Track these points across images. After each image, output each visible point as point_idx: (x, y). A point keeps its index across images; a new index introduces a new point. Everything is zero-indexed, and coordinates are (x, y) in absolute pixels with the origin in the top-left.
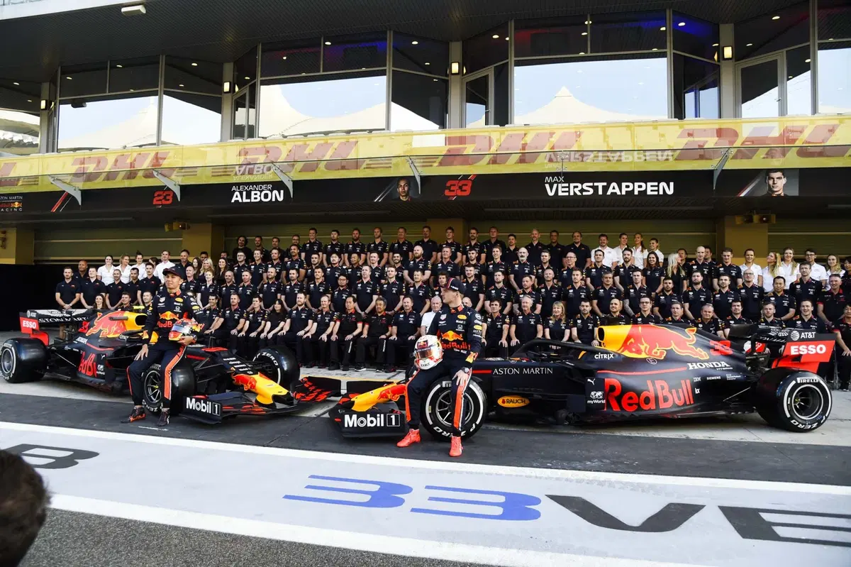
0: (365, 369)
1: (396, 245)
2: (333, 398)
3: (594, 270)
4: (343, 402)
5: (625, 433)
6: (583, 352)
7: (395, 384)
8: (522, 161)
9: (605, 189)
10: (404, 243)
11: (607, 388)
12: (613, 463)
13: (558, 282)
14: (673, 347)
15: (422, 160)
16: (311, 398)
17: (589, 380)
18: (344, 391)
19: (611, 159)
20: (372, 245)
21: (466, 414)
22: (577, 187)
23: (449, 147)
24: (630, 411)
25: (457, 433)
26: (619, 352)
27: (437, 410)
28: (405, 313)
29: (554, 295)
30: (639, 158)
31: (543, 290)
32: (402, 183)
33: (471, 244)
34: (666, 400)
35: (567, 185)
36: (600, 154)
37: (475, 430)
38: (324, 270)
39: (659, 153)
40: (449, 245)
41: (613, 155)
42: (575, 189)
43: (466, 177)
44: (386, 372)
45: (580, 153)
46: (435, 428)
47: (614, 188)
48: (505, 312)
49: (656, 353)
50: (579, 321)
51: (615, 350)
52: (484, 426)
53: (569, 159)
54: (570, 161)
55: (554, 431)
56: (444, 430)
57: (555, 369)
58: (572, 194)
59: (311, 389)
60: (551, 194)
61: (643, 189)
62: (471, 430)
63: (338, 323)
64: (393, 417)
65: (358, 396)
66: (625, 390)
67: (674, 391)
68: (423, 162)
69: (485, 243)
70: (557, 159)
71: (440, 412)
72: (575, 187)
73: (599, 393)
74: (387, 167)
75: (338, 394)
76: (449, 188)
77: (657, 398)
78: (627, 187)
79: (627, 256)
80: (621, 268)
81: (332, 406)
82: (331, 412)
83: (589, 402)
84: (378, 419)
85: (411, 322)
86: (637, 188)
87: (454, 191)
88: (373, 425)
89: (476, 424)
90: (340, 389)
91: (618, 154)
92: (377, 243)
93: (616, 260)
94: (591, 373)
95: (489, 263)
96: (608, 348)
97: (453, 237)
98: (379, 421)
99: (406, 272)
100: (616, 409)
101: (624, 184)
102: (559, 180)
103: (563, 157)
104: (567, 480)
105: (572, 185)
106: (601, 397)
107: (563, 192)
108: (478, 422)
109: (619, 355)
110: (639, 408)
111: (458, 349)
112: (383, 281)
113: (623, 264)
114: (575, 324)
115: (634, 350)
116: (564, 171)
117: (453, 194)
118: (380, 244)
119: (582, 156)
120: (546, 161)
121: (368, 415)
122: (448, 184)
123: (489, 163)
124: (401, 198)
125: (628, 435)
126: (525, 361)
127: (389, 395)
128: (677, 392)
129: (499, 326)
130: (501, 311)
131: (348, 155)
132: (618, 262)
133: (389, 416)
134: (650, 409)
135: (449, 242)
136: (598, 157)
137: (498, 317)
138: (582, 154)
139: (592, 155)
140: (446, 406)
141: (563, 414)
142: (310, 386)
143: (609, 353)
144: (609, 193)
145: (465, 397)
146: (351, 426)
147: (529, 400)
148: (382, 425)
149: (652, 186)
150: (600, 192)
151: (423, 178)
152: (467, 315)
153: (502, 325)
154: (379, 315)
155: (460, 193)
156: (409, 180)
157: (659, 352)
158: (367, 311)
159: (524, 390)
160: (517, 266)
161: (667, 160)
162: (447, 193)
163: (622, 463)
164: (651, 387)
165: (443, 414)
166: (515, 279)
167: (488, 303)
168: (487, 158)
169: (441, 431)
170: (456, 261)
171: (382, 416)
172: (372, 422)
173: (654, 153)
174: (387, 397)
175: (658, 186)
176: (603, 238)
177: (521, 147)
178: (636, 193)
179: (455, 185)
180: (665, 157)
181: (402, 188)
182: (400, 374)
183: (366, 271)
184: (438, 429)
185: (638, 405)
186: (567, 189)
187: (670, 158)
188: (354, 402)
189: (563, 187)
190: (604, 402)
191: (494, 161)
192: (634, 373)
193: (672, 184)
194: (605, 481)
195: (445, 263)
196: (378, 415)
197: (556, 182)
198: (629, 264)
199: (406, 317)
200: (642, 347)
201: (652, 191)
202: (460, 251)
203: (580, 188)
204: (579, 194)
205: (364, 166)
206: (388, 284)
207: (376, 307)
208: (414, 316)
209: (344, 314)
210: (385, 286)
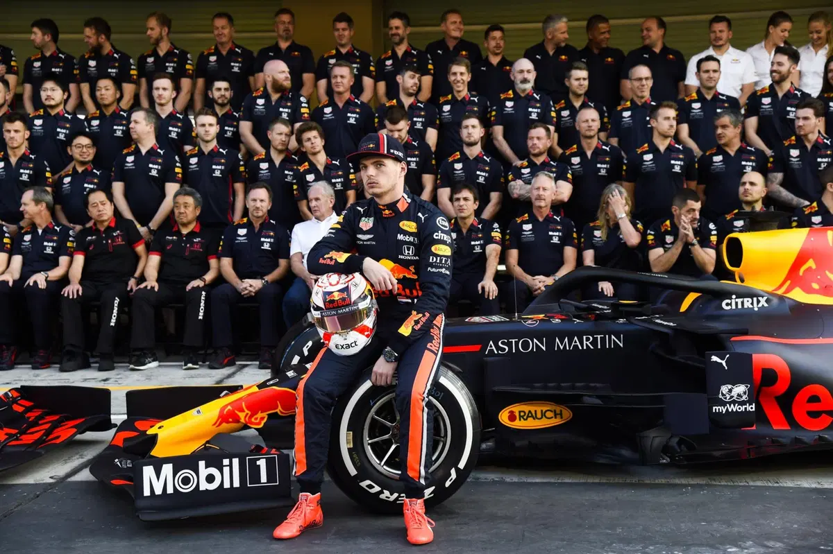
0: (155, 364)
1: (213, 58)
2: (89, 435)
3: (696, 106)
4: (125, 440)
5: (807, 482)
6: (692, 297)
7: (255, 389)
10: (232, 55)
11: (757, 377)
13: (608, 138)
16: (36, 436)
17: (714, 358)
18: (118, 415)
20: (150, 60)
21: (433, 446)
24: (813, 430)
25: (415, 492)
26: (780, 292)
27: (367, 440)
28: (249, 225)
29: (603, 168)
31: (576, 160)
33: (395, 54)
37: (456, 485)
38: (29, 124)
40: (344, 59)
44: (211, 367)
46: (364, 484)
48: (487, 213)
51: (770, 289)
52: (472, 475)
55: (634, 480)
56: (384, 487)
57: (629, 338)
59: (32, 416)
62: (448, 484)
63: (79, 259)
64: (262, 463)
65: (166, 423)
66: (800, 380)
69: (432, 48)
71: (371, 445)
73: (740, 389)
75: (106, 425)
79: (780, 67)
80: (766, 95)
81: (90, 454)
82: (94, 465)
83: (716, 409)
84: (226, 470)
85: (266, 247)
88: (214, 486)
89: (458, 470)
90: (110, 414)
92: (161, 54)
93: (751, 79)
94: (717, 343)
95: (442, 100)
96: (753, 285)
97: (351, 38)
98: (229, 476)
99: (246, 127)
100: (779, 427)
106: (745, 398)
108: (462, 465)
109: (781, 298)
111: (407, 298)
112: (188, 148)
113: (771, 86)
115: (815, 286)
118: (169, 54)
121: (202, 464)
125: (814, 486)
126: (557, 321)
127: (242, 415)
129: (478, 250)
130: (478, 213)
132: (756, 83)
133: (253, 462)
135: (344, 51)
137: (472, 229)
140: (385, 430)
141: (654, 438)
142: (28, 410)
143: (757, 296)
145: (429, 405)
146: (158, 491)
147: (571, 408)
148: (237, 484)
152: (417, 220)
153: (483, 247)
154: (185, 231)
158: (154, 224)
159: (559, 388)
160: (509, 104)
165: (380, 450)
166: (505, 137)
167: (444, 193)
169: (377, 489)
171: (236, 461)
172: (210, 479)
174: (237, 420)
176: (720, 27)
182: (246, 370)
184: (370, 487)
188: (155, 437)
190: (751, 408)
192: (821, 341)
195: (341, 105)
196: (226, 462)
198: (786, 86)
199: (254, 236)
202: (369, 75)
206: (200, 154)
207: (176, 211)
208: (272, 234)
209: (92, 236)
210: (194, 160)
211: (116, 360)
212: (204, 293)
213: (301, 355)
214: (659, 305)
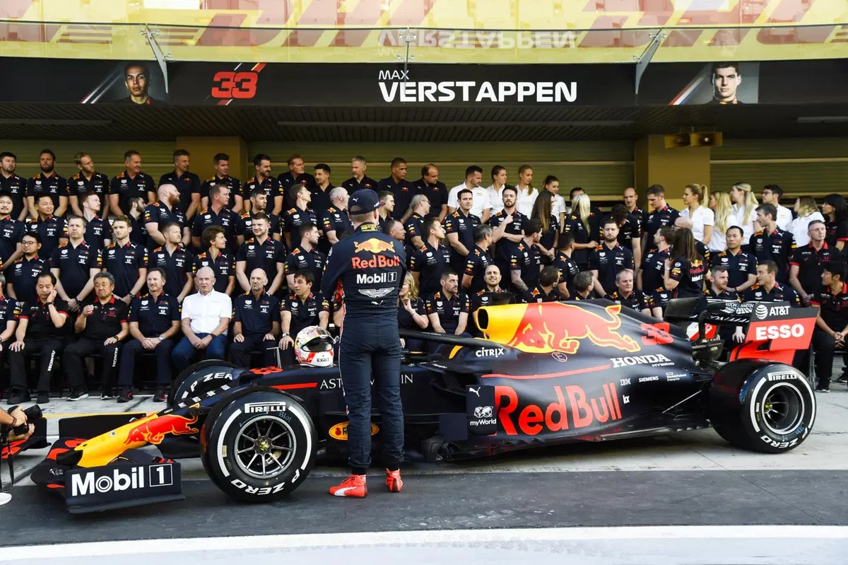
1: (124, 181)
2: (30, 452)
3: (461, 221)
4: (58, 455)
5: (527, 469)
6: (456, 349)
8: (339, 42)
9: (474, 92)
10: (138, 179)
11: (498, 402)
12: (518, 514)
14: (589, 334)
15: (169, 34)
17: (471, 390)
18: (53, 436)
19: (482, 43)
20: (81, 182)
22: (429, 88)
23: (213, 13)
24: (531, 435)
26: (511, 345)
27: (237, 451)
28: (150, 298)
30: (525, 43)
32: (134, 72)
33: (256, 181)
34: (582, 415)
35: (413, 84)
36: (466, 35)
37: (299, 480)
39: (556, 35)
40: (222, 183)
41: (486, 36)
42: (426, 91)
43: (247, 67)
45: (435, 32)
46: (234, 482)
47: (486, 91)
49: (565, 344)
50: (440, 304)
51: (505, 342)
52: (311, 473)
53: (417, 41)
54: (417, 45)
55: (419, 473)
56: (248, 484)
57: (416, 376)
58: (421, 99)
60: (388, 98)
61: (531, 92)
62: (293, 480)
63: (24, 322)
64: (161, 470)
65: (89, 442)
66: (524, 402)
67: (593, 401)
68: (171, 37)
69: (282, 177)
70: (397, 41)
71: (240, 454)
72: (427, 88)
73: (487, 409)
74: (103, 42)
75: (43, 443)
76: (218, 85)
77: (570, 414)
78: (507, 89)
79: (509, 198)
80: (501, 216)
81: (30, 465)
82: (34, 473)
83: (472, 423)
84: (134, 476)
85: (163, 313)
86: (521, 90)
87: (227, 90)
88: (124, 487)
89: (301, 470)
90: (46, 436)
91: (493, 35)
92: (89, 178)
94: (472, 379)
96: (495, 340)
98: (136, 479)
100: (511, 434)
101: (502, 85)
102: (401, 75)
103: (408, 38)
104: (455, 545)
105: (422, 85)
106: (490, 415)
107: (407, 96)
108: (303, 467)
109: (512, 349)
110: (546, 430)
112: (107, 243)
114: (434, 308)
115: (532, 341)
116: (409, 61)
117: (226, 95)
118: (95, 179)
119: (436, 36)
120: (380, 44)
121: (116, 472)
122: (216, 79)
123: (286, 44)
124: (133, 99)
125: (531, 471)
127: (146, 436)
128: (598, 403)
129: (313, 314)
131: (22, 13)
133: (154, 470)
134: (560, 430)
135: (221, 177)
136: (461, 39)
137: (308, 300)
138: (437, 34)
139: (453, 36)
140: (250, 444)
141: (434, 444)
143: (498, 348)
144: (479, 99)
146: (83, 492)
149: (544, 88)
150: (466, 98)
151: (170, 65)
153: (317, 313)
154: (103, 303)
155: (238, 94)
156: (148, 67)
157: (569, 343)
158: (80, 297)
160: (336, 216)
161: (567, 46)
162: (215, 92)
163: (531, 513)
164: (561, 398)
165: (246, 459)
167: (291, 277)
168: (283, 36)
169: (244, 485)
170: (236, 209)
171: (141, 469)
173: (548, 34)
174: (142, 439)
175: (553, 88)
177: (336, 19)
178: (520, 99)
179: (229, 80)
180: (564, 43)
181: (134, 81)
182: (147, 401)
183: (76, 228)
184: (239, 484)
185: (543, 424)
186: (414, 92)
187: (572, 43)
188: (80, 452)
189: (407, 88)
190: (494, 422)
191: (293, 42)
192: (536, 376)
193: (574, 85)
194: (512, 542)
195: (217, 213)
196: (134, 469)
197: (396, 80)
198: (512, 210)
199: (154, 305)
200: (545, 337)
201: (544, 96)
202: (239, 194)
203: (434, 90)
204: (432, 99)
205: (57, 36)
206: (117, 248)
207: (97, 289)
208: (167, 303)
209: (35, 306)
210: (112, 252)
211: (50, 394)
212: (116, 349)
213: (189, 390)
214: (436, 354)
